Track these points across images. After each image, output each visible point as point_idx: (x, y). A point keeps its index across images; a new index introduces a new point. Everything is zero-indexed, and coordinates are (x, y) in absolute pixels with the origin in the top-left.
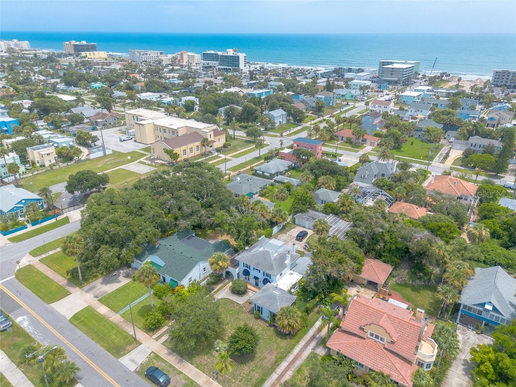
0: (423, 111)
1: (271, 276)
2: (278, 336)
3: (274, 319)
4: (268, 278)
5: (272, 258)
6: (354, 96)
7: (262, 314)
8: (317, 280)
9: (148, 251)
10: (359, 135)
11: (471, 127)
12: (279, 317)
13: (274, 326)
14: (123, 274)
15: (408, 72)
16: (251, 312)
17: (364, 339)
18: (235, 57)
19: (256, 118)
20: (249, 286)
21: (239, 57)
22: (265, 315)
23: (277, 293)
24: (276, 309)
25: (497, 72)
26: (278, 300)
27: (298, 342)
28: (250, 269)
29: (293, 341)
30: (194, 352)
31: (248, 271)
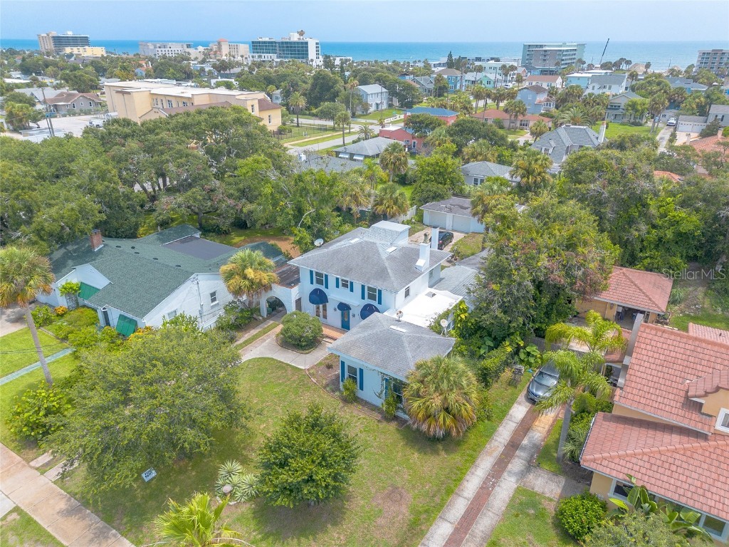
0: (613, 86)
1: (383, 293)
2: (413, 447)
3: (399, 399)
4: (375, 303)
5: (384, 256)
6: (492, 83)
7: (361, 388)
8: (510, 293)
9: (73, 260)
10: (517, 109)
11: (702, 99)
12: (415, 386)
13: (396, 418)
14: (9, 316)
15: (568, 57)
16: (334, 385)
17: (705, 437)
18: (302, 43)
19: (336, 95)
20: (326, 331)
21: (307, 43)
22: (373, 390)
23: (404, 330)
24: (405, 367)
25: (704, 53)
26: (406, 344)
27: (472, 460)
28: (327, 287)
29: (456, 458)
30: (152, 503)
31: (321, 291)
